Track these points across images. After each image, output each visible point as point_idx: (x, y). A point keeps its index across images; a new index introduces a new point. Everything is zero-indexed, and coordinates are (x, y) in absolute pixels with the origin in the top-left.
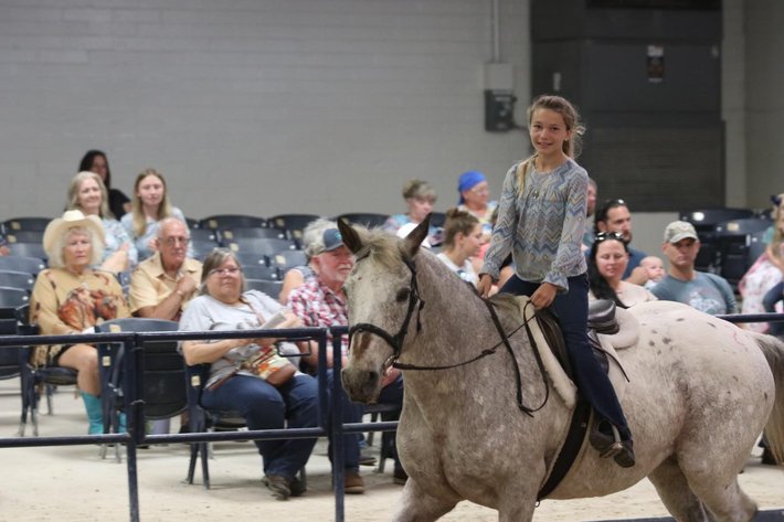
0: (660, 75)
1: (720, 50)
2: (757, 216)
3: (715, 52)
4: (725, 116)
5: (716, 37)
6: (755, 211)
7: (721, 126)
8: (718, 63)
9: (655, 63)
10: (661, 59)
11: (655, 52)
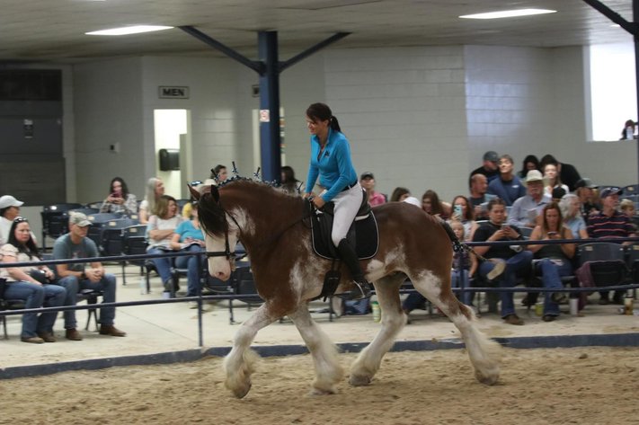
0: (31, 135)
1: (62, 121)
2: (84, 207)
3: (59, 122)
4: (65, 155)
5: (59, 114)
6: (83, 204)
7: (63, 160)
8: (60, 128)
9: (29, 128)
10: (31, 126)
11: (28, 122)
